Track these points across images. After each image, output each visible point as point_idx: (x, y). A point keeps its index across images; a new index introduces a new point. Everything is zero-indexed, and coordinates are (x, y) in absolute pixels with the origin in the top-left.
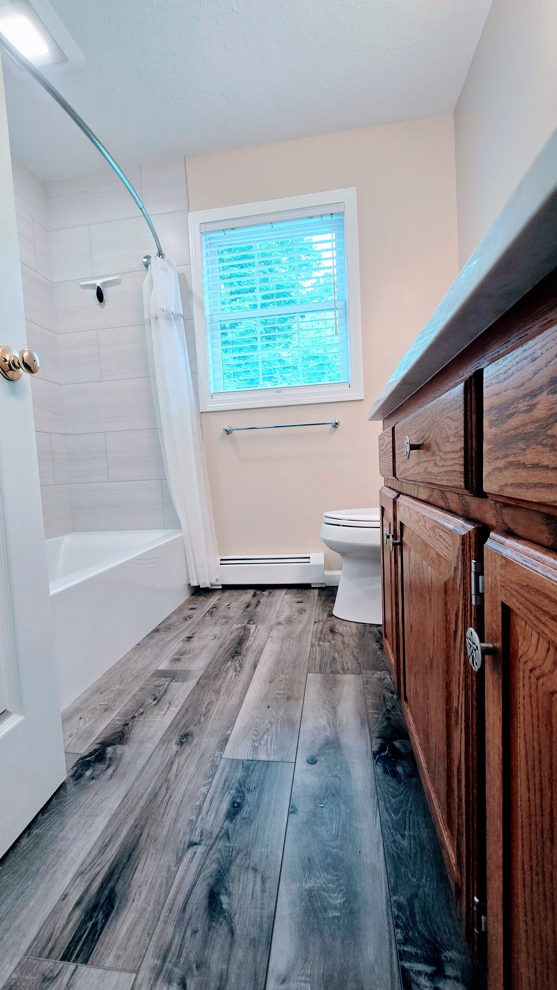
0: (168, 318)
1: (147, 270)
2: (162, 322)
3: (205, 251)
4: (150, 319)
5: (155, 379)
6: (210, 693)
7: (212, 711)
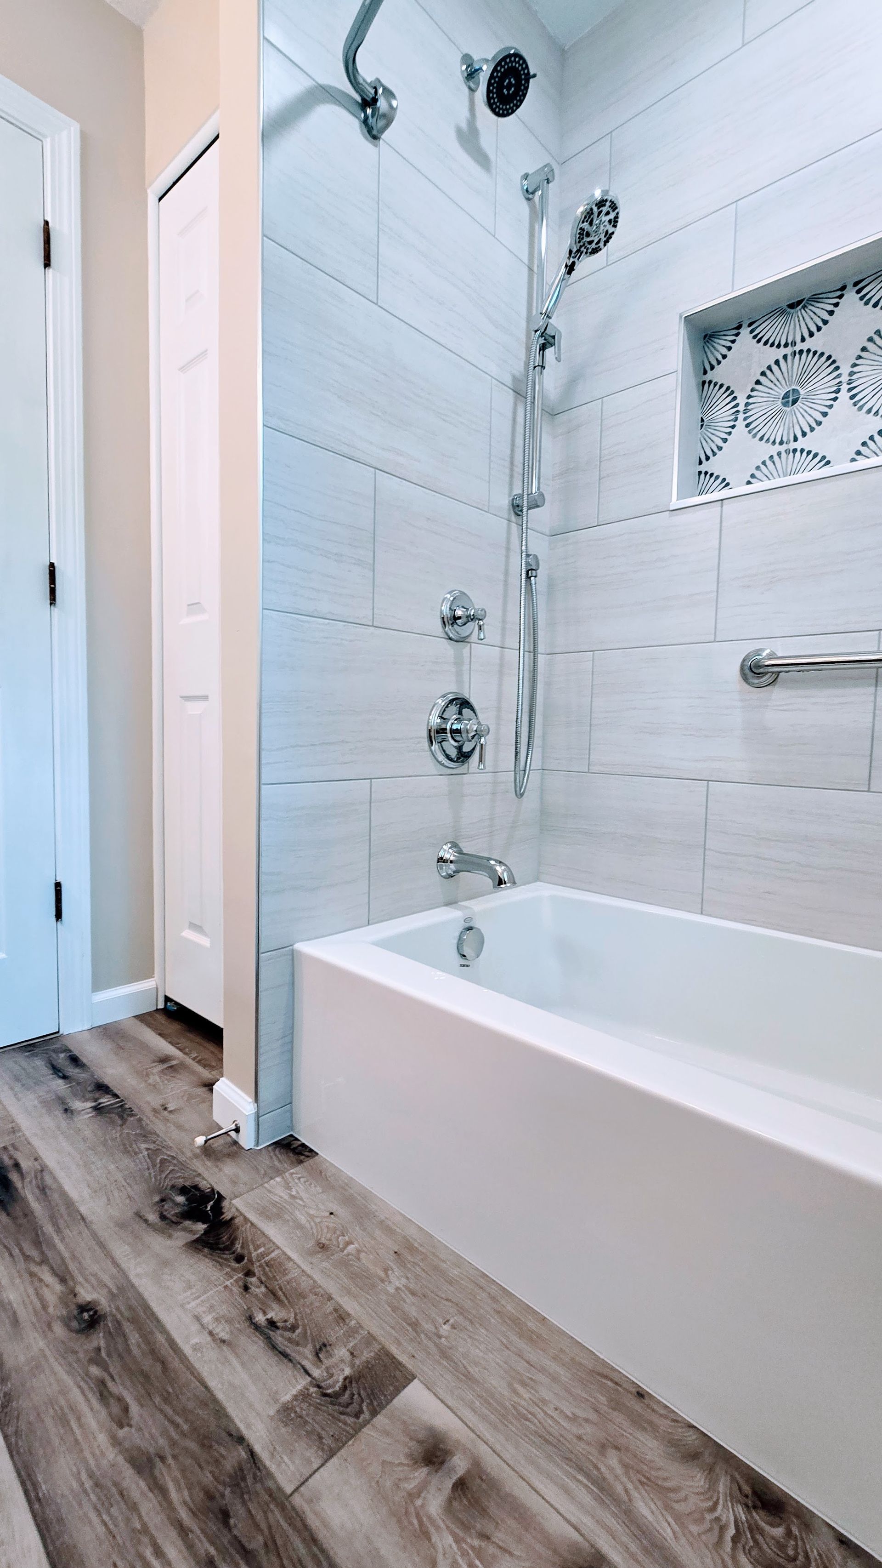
6: (162, 1442)
7: (95, 1402)
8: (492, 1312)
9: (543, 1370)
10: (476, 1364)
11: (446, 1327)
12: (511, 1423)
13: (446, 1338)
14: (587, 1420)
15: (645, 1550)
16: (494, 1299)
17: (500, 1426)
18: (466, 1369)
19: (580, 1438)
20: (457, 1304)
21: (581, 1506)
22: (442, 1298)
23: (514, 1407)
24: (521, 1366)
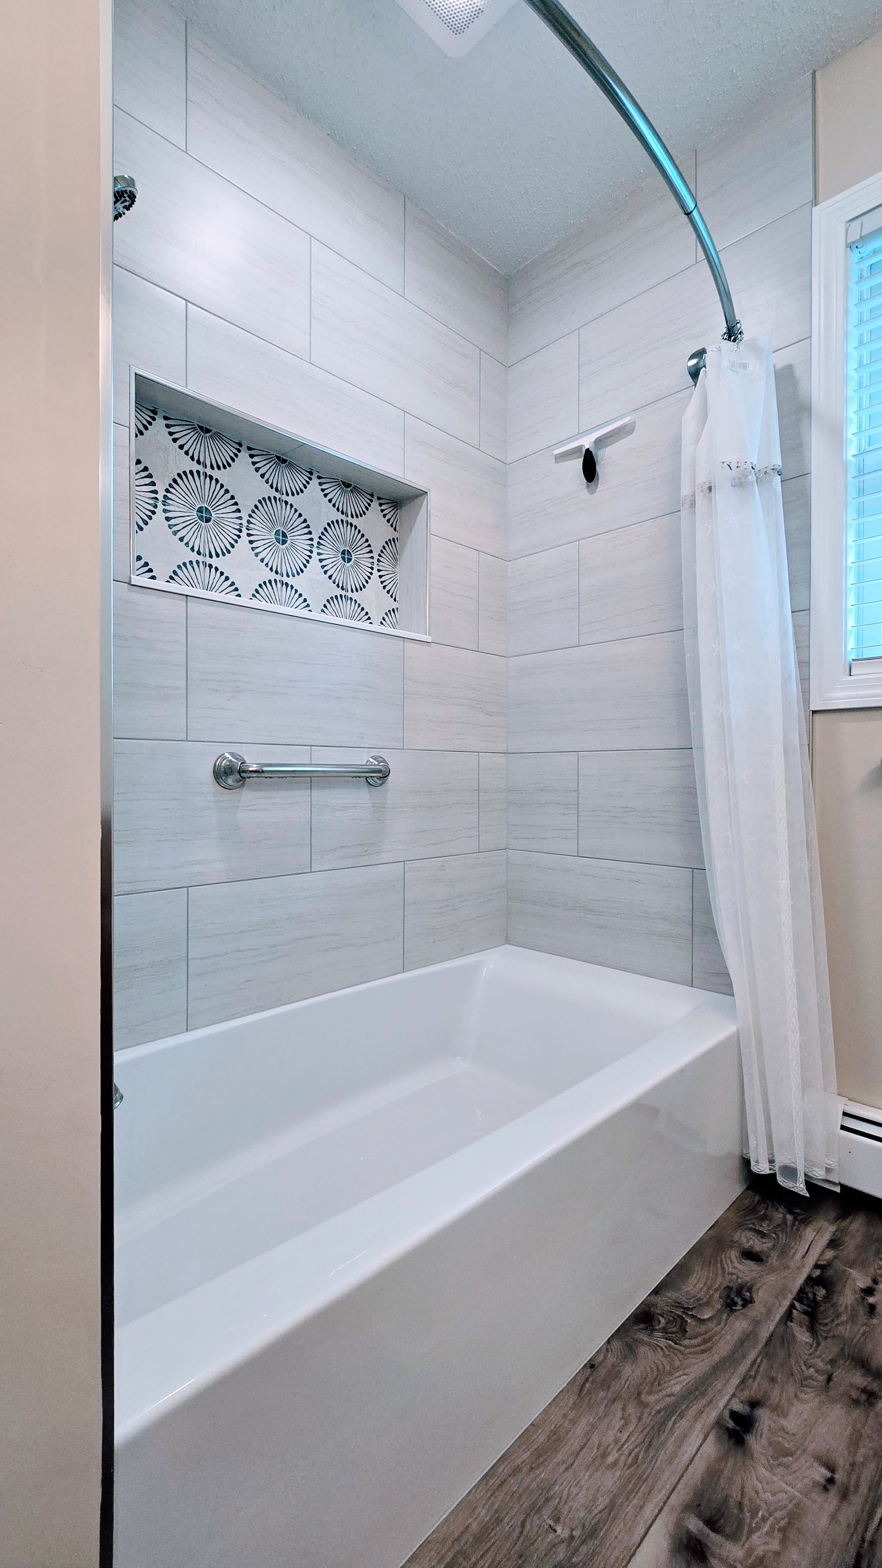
0: (740, 484)
1: (696, 385)
2: (724, 496)
3: (855, 290)
4: (694, 495)
5: (695, 635)
8: (532, 1476)
9: (588, 1436)
10: (595, 1499)
11: (559, 1530)
12: (644, 1473)
13: (572, 1530)
14: (624, 1409)
15: (703, 1394)
16: (516, 1470)
17: (650, 1482)
18: (602, 1510)
19: (640, 1419)
20: (528, 1515)
21: (691, 1428)
22: (521, 1533)
23: (629, 1467)
24: (588, 1455)
